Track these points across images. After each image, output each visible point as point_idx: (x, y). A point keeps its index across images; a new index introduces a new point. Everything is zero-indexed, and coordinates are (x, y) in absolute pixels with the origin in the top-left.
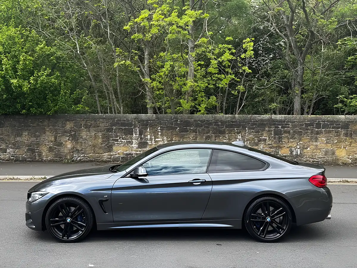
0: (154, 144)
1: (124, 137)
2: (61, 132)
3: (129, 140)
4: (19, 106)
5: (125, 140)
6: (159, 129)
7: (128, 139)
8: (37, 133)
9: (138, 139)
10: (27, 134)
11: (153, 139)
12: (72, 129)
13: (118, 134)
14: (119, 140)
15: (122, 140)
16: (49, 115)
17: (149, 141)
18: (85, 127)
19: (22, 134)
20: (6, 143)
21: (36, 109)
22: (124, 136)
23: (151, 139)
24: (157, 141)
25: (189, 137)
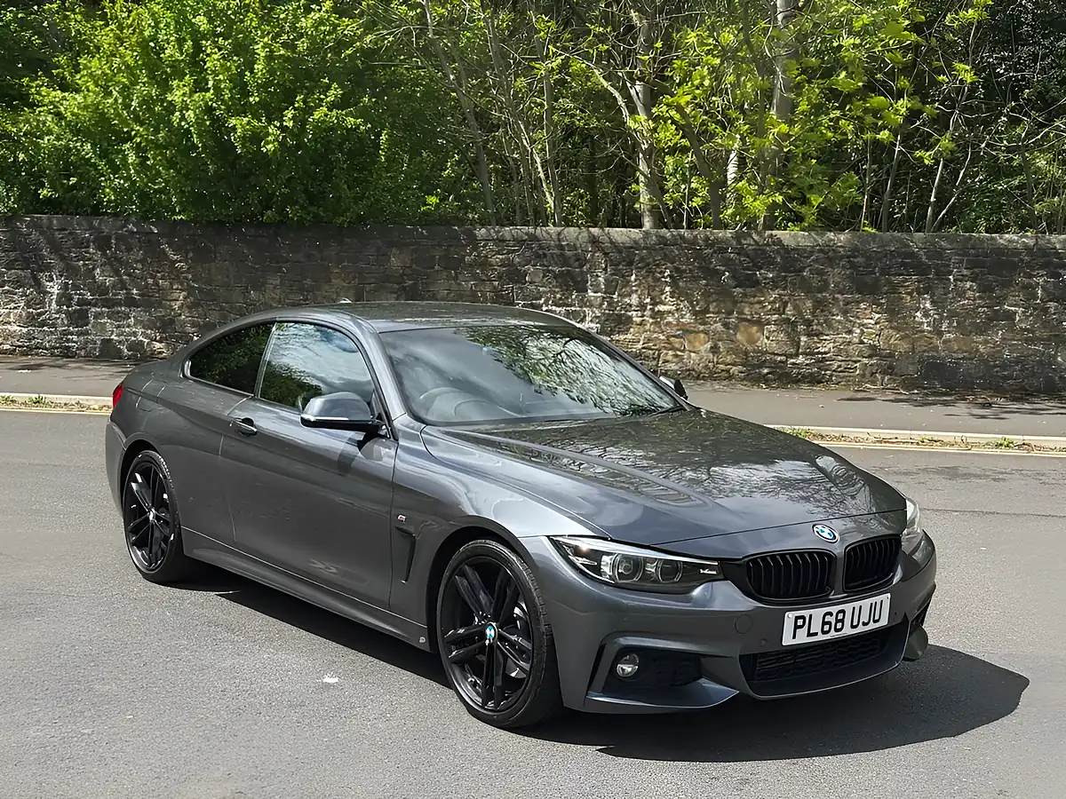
0: (651, 321)
1: (560, 299)
2: (373, 280)
3: (573, 309)
4: (253, 198)
5: (561, 309)
6: (666, 274)
7: (571, 306)
8: (308, 282)
9: (601, 305)
10: (278, 282)
11: (649, 307)
12: (408, 271)
13: (541, 289)
14: (544, 308)
15: (554, 308)
16: (341, 227)
17: (634, 313)
18: (443, 265)
19: (264, 284)
20: (222, 309)
21: (302, 207)
22: (558, 296)
23: (642, 307)
24: (659, 311)
25: (760, 302)
